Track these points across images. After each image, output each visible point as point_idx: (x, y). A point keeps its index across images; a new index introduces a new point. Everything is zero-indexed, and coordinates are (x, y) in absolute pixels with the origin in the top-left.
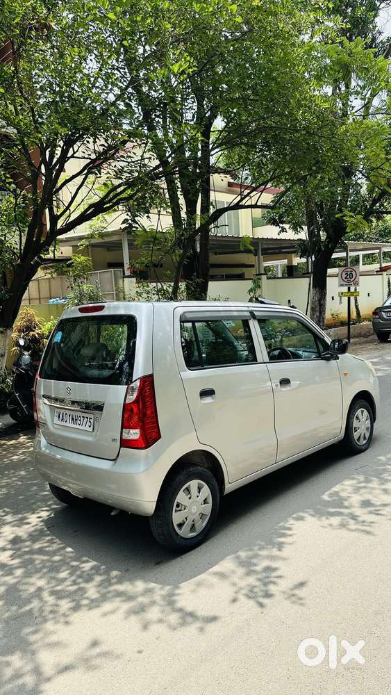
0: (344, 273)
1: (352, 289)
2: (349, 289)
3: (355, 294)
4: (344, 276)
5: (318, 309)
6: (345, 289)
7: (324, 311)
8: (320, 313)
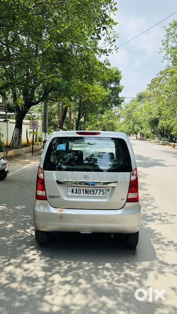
0: (32, 123)
1: (35, 131)
2: (34, 130)
3: (36, 133)
4: (32, 124)
5: (18, 138)
6: (31, 130)
7: (21, 139)
8: (19, 140)
